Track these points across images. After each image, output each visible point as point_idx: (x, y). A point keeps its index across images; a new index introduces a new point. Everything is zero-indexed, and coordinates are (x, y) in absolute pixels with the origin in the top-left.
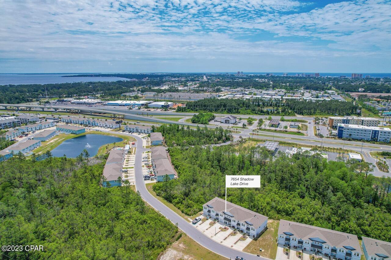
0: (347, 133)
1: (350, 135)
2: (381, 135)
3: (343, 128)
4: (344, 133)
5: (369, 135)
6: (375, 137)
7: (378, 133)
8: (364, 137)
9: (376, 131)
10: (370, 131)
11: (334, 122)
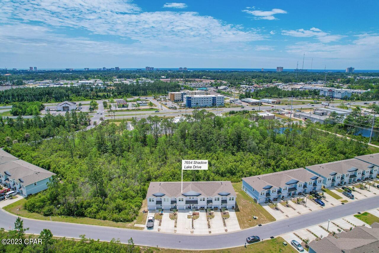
0: (195, 102)
1: (197, 104)
2: (218, 100)
3: (190, 98)
4: (192, 102)
5: (210, 102)
6: (214, 103)
7: (216, 99)
8: (207, 104)
9: (214, 97)
10: (211, 98)
11: (175, 97)
